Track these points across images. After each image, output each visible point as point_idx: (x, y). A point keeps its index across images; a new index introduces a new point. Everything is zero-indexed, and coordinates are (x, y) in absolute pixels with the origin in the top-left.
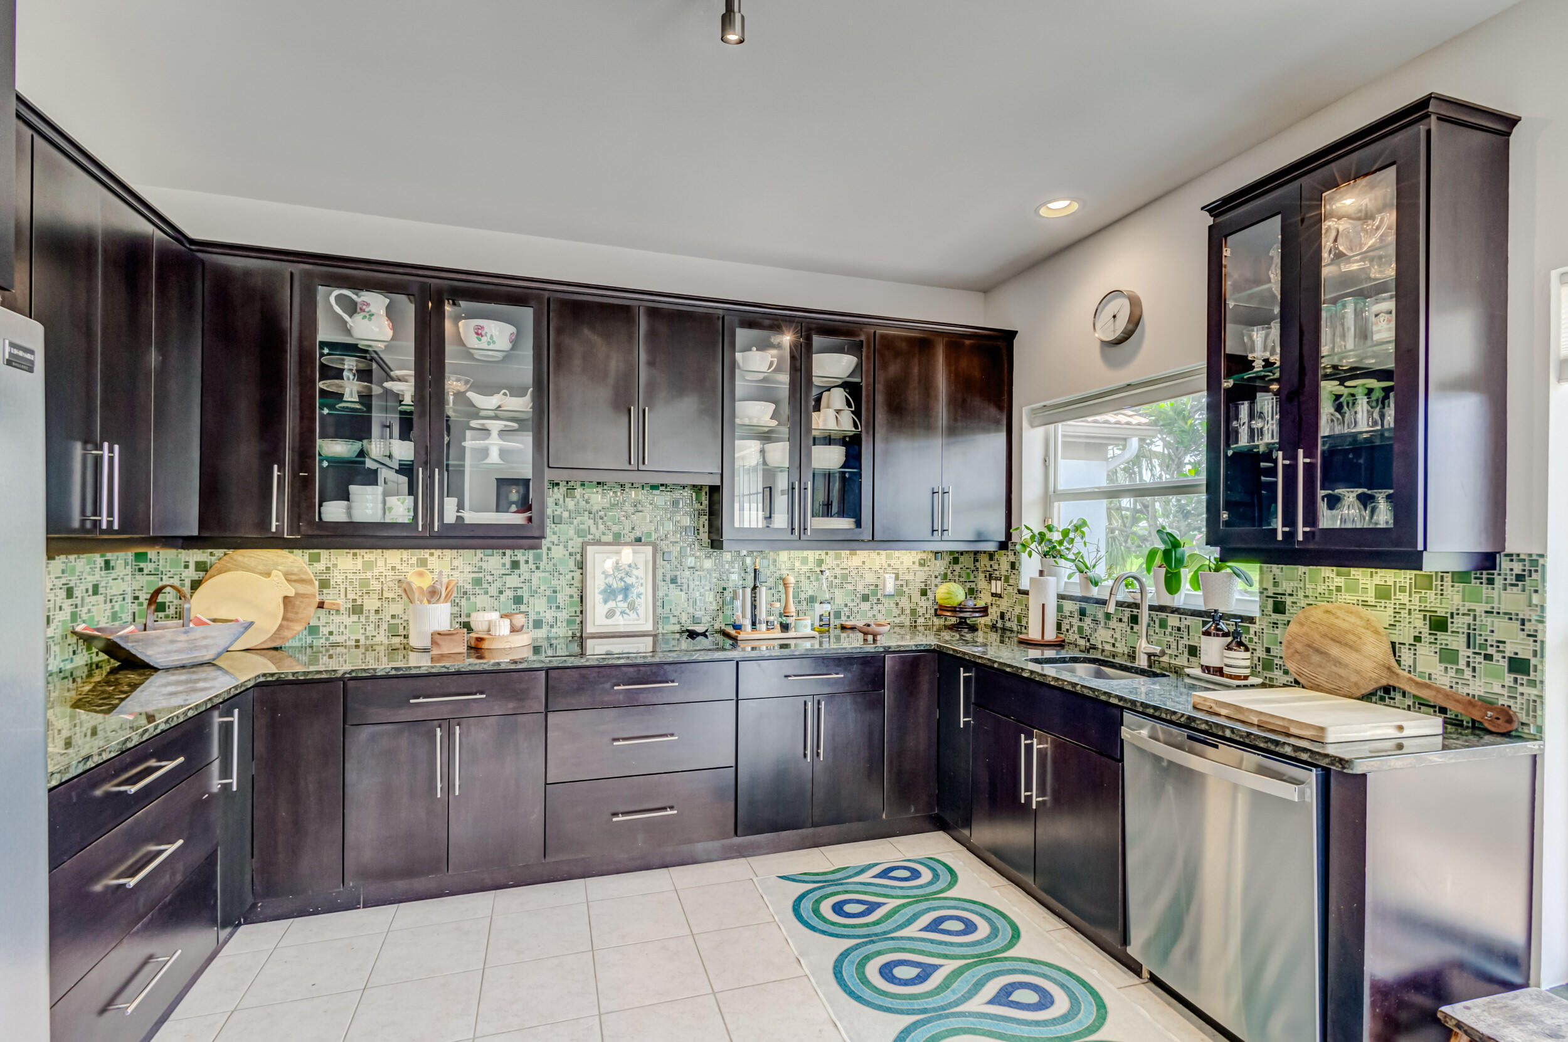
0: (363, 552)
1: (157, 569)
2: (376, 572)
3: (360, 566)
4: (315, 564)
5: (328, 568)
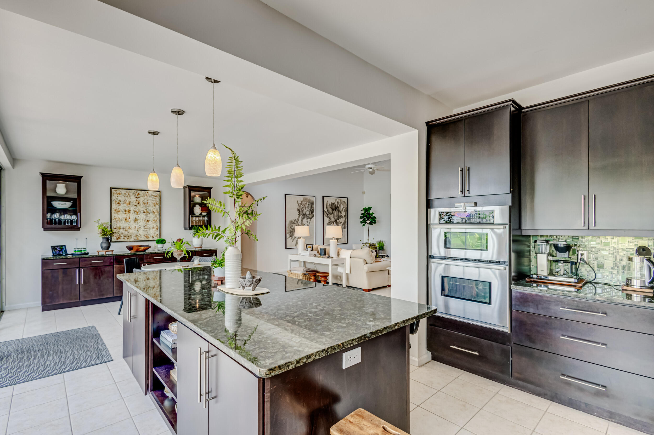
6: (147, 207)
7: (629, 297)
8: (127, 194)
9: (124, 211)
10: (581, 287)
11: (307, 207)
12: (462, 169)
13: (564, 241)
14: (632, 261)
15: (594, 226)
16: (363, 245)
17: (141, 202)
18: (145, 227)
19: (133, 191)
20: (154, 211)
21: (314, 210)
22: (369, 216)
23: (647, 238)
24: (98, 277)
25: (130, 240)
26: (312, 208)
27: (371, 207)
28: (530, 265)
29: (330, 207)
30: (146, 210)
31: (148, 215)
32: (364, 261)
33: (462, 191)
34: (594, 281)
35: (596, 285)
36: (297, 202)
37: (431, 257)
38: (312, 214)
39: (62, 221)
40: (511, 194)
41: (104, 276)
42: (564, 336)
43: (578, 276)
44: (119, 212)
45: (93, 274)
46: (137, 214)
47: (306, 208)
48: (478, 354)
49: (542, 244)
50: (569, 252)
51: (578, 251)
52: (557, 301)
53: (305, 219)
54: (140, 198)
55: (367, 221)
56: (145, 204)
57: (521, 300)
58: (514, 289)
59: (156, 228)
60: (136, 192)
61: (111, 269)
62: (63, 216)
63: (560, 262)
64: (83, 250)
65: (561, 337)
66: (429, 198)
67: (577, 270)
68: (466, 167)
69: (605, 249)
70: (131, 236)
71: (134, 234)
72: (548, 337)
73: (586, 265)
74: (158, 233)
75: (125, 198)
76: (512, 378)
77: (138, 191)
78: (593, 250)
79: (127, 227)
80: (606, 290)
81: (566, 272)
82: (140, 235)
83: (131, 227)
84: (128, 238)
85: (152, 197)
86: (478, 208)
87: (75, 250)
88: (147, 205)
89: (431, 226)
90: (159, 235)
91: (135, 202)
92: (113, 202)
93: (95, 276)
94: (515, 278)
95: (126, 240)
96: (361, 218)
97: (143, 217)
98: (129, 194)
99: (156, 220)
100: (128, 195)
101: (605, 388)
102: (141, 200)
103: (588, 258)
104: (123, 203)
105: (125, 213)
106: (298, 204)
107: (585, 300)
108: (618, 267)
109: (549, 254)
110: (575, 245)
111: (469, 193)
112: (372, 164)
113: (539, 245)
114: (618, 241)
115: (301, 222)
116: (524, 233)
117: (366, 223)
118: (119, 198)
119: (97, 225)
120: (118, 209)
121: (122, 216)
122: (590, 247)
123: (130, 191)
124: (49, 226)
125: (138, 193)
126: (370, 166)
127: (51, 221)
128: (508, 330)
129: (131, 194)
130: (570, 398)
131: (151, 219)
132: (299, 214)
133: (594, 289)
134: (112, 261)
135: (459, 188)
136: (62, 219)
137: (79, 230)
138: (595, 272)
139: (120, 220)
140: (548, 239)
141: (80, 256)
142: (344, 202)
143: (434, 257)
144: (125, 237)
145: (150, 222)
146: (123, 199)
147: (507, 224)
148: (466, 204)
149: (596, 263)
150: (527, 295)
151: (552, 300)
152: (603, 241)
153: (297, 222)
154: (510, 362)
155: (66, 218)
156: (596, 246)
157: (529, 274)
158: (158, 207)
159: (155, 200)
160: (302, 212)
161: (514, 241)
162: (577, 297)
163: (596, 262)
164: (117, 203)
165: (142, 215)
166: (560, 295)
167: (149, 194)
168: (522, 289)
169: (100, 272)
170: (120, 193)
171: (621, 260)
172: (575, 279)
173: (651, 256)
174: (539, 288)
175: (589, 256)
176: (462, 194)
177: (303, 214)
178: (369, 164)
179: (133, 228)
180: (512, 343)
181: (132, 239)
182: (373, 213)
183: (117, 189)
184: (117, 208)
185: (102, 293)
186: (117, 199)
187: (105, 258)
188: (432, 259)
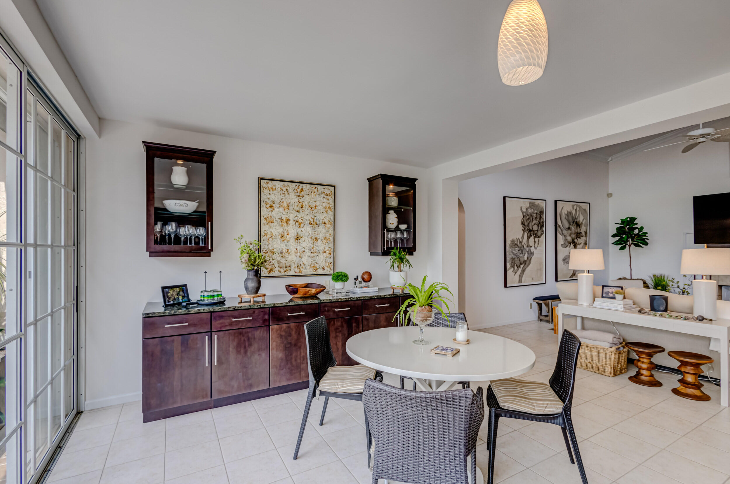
6: (315, 213)
8: (284, 189)
9: (279, 220)
11: (534, 218)
17: (306, 204)
18: (312, 251)
19: (294, 184)
20: (326, 220)
21: (545, 223)
24: (242, 351)
25: (288, 275)
26: (542, 220)
29: (565, 218)
30: (314, 219)
31: (317, 229)
36: (521, 210)
38: (542, 229)
39: (181, 238)
41: (252, 348)
44: (271, 222)
45: (235, 343)
46: (299, 227)
47: (533, 220)
53: (532, 239)
54: (304, 198)
56: (312, 208)
59: (328, 252)
60: (299, 186)
61: (266, 335)
62: (183, 228)
64: (215, 294)
70: (290, 266)
71: (294, 263)
74: (332, 260)
75: (282, 197)
77: (302, 185)
79: (284, 251)
82: (304, 265)
83: (290, 251)
84: (285, 269)
85: (323, 195)
87: (202, 294)
88: (315, 211)
90: (332, 264)
91: (296, 204)
92: (263, 204)
93: (238, 347)
95: (283, 274)
96: (616, 235)
97: (308, 232)
98: (287, 190)
99: (328, 238)
100: (286, 192)
102: (306, 200)
104: (278, 206)
105: (281, 224)
106: (523, 213)
115: (526, 243)
117: (625, 244)
118: (272, 197)
119: (239, 246)
120: (271, 216)
121: (275, 230)
123: (289, 184)
124: (159, 247)
125: (301, 188)
127: (163, 237)
129: (290, 189)
131: (321, 235)
132: (523, 229)
134: (266, 317)
136: (181, 235)
137: (209, 256)
139: (273, 237)
141: (211, 308)
142: (585, 210)
144: (281, 268)
145: (319, 240)
146: (278, 199)
153: (521, 242)
155: (188, 233)
158: (331, 213)
159: (326, 201)
160: (528, 226)
164: (268, 206)
165: (308, 228)
167: (318, 191)
169: (246, 339)
170: (274, 187)
177: (530, 229)
179: (293, 252)
181: (292, 273)
183: (269, 181)
184: (269, 216)
185: (250, 382)
186: (268, 198)
187: (254, 312)
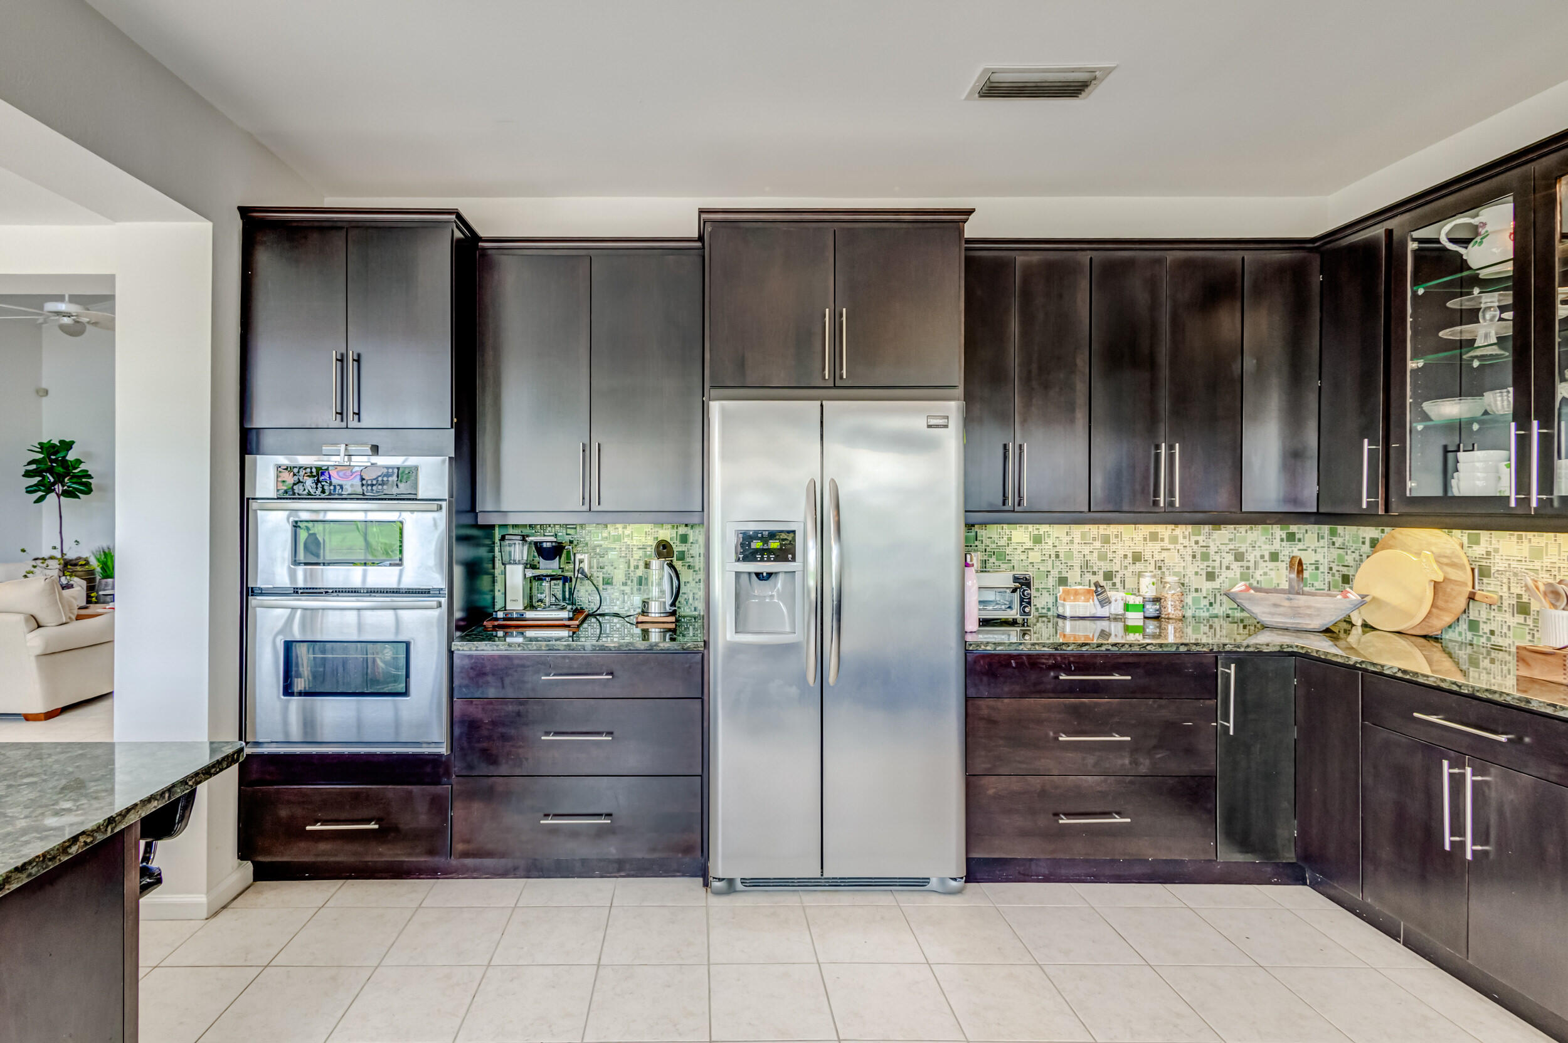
0: (1530, 535)
1: (1344, 544)
2: (1546, 561)
3: (1526, 553)
4: (1475, 547)
5: (1488, 553)
7: (645, 633)
10: (579, 626)
12: (342, 355)
13: (553, 536)
14: (649, 568)
15: (597, 504)
16: (34, 567)
22: (60, 470)
23: (669, 526)
27: (73, 442)
28: (493, 591)
32: (27, 620)
33: (341, 414)
34: (598, 612)
35: (601, 619)
37: (252, 592)
40: (453, 430)
42: (547, 733)
43: (575, 605)
48: (376, 827)
49: (515, 544)
50: (560, 558)
51: (575, 554)
52: (538, 663)
55: (54, 484)
57: (472, 674)
58: (458, 650)
63: (545, 579)
65: (543, 738)
66: (248, 426)
67: (571, 593)
68: (351, 352)
69: (615, 548)
72: (521, 743)
73: (587, 582)
76: (452, 857)
78: (598, 550)
80: (615, 626)
81: (556, 598)
86: (381, 461)
89: (254, 505)
94: (462, 623)
96: (28, 474)
101: (609, 817)
103: (590, 567)
107: (582, 653)
108: (632, 582)
109: (527, 564)
110: (571, 542)
111: (359, 421)
112: (74, 299)
113: (510, 545)
114: (632, 532)
116: (481, 521)
117: (49, 489)
122: (593, 545)
126: (62, 307)
128: (443, 750)
130: (558, 860)
133: (598, 627)
135: (334, 406)
138: (599, 594)
140: (527, 531)
143: (263, 592)
147: (446, 500)
148: (352, 448)
149: (601, 575)
150: (483, 659)
151: (528, 663)
152: (613, 533)
154: (447, 824)
156: (602, 542)
157: (491, 610)
161: (461, 539)
162: (569, 650)
163: (601, 573)
166: (542, 650)
168: (474, 649)
171: (637, 567)
172: (569, 611)
173: (673, 557)
174: (509, 640)
175: (592, 562)
176: (342, 420)
178: (60, 298)
180: (454, 776)
182: (79, 462)
188: (258, 598)
